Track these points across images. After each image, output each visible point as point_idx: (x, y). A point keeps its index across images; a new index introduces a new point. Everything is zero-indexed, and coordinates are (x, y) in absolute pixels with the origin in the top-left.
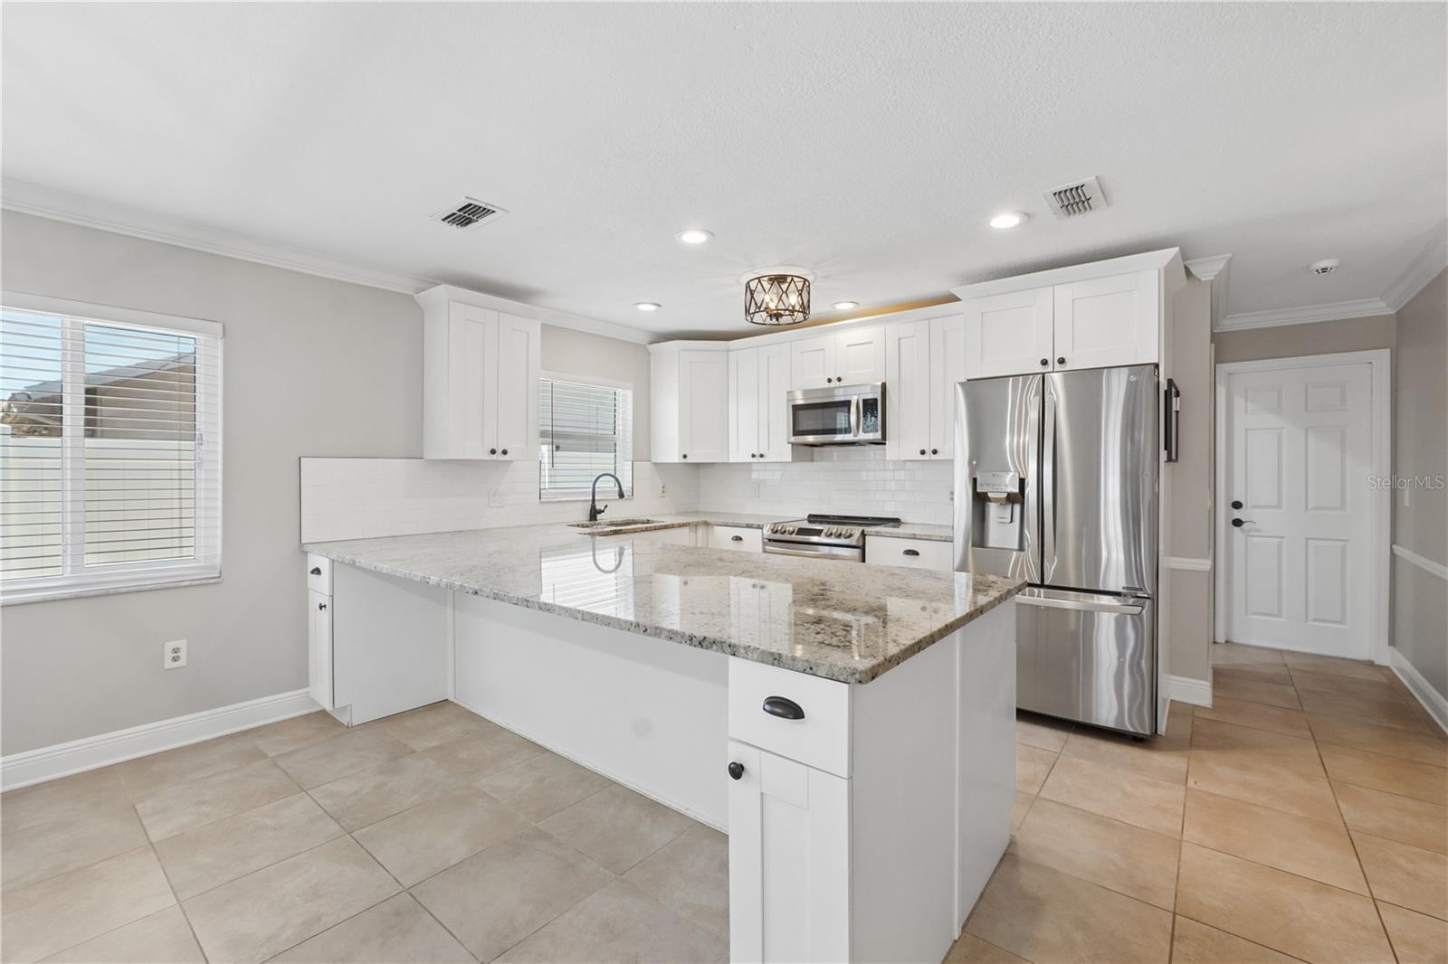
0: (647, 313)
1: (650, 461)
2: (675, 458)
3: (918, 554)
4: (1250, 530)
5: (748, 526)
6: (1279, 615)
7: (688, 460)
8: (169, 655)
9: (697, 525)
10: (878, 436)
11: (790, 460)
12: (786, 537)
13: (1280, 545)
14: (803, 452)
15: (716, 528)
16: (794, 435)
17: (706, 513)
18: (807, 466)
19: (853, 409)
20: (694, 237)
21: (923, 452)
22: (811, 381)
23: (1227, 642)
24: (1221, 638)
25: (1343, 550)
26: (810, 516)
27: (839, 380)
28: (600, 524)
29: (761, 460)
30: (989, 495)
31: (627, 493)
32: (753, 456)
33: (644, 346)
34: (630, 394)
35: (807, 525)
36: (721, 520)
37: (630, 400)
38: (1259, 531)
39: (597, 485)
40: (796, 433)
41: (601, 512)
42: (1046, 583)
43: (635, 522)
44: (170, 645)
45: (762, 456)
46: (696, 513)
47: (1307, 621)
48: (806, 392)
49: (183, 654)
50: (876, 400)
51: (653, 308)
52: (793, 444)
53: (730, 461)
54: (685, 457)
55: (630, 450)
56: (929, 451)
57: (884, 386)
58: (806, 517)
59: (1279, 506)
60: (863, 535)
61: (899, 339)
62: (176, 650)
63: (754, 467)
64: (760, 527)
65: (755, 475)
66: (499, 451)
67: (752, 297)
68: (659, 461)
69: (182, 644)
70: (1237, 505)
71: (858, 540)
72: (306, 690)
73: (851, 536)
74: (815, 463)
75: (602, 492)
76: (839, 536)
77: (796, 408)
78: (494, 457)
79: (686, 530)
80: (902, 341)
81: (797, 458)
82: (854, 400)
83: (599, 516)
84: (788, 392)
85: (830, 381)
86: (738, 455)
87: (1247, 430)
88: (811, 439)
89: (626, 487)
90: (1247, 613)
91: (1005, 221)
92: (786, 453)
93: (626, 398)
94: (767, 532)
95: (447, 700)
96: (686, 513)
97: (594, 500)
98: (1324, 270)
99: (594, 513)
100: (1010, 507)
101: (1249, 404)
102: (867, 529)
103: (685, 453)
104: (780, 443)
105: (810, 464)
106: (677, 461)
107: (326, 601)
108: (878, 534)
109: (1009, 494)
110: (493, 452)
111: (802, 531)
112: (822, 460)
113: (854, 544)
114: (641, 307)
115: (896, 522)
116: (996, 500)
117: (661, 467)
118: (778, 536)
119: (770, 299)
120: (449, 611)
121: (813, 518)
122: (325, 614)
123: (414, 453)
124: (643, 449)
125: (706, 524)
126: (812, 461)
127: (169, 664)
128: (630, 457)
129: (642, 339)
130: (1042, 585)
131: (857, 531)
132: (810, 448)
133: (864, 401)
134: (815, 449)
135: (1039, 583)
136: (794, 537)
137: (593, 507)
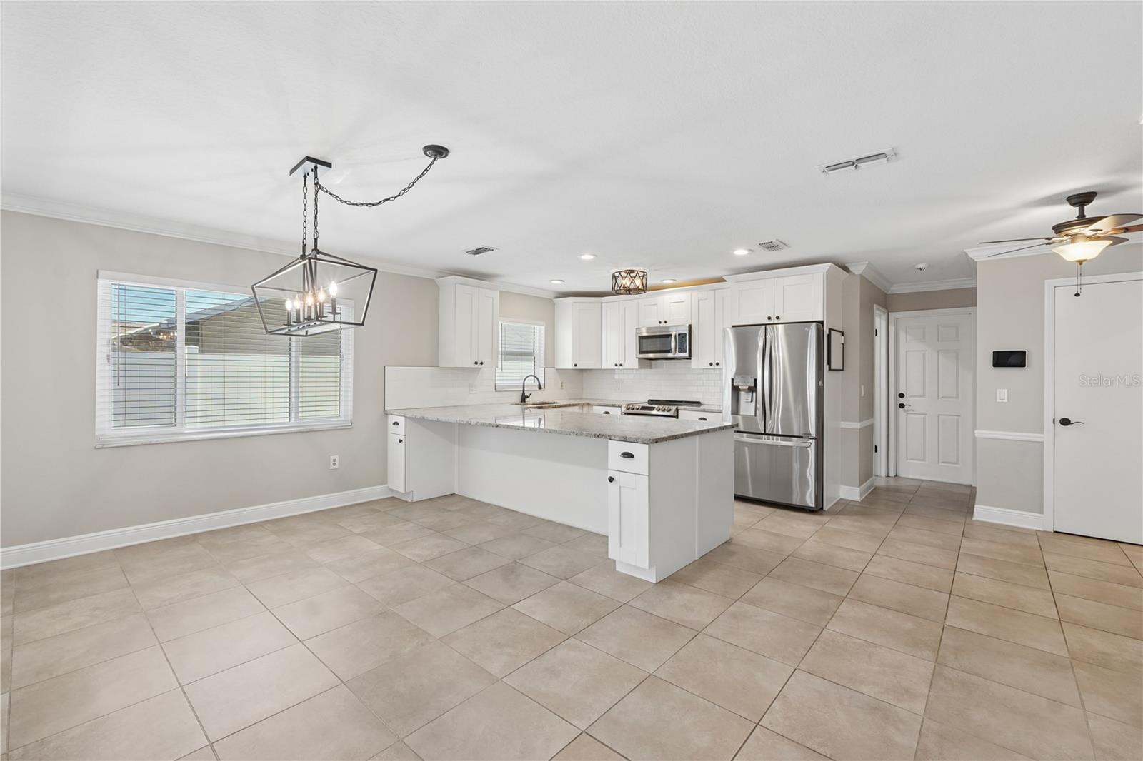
0: (558, 285)
1: (554, 367)
2: (570, 366)
3: (706, 420)
4: (910, 410)
5: (613, 406)
6: (923, 460)
7: (577, 367)
8: (332, 462)
9: (583, 405)
10: (686, 355)
11: (637, 367)
12: (635, 411)
13: (924, 418)
14: (645, 363)
15: (594, 407)
16: (640, 353)
17: (587, 399)
18: (649, 371)
19: (673, 339)
20: (587, 257)
21: (711, 364)
22: (649, 323)
23: (896, 476)
24: (892, 474)
25: (957, 420)
26: (649, 400)
27: (666, 322)
28: (527, 404)
29: (621, 367)
30: (740, 387)
31: (543, 387)
32: (616, 365)
33: (551, 299)
34: (543, 328)
35: (647, 405)
36: (596, 403)
37: (543, 332)
38: (913, 411)
39: (526, 381)
40: (641, 352)
41: (528, 397)
42: (767, 432)
43: (546, 403)
44: (333, 458)
45: (621, 365)
46: (581, 399)
47: (939, 463)
48: (648, 329)
49: (337, 462)
50: (685, 334)
51: (560, 282)
52: (639, 359)
53: (603, 368)
54: (576, 365)
55: (543, 361)
56: (714, 363)
57: (690, 327)
58: (647, 401)
59: (924, 396)
60: (677, 410)
61: (699, 301)
62: (335, 460)
63: (617, 372)
64: (620, 406)
65: (616, 377)
66: (479, 363)
67: (616, 282)
68: (560, 368)
69: (337, 457)
70: (902, 396)
71: (674, 413)
72: (386, 485)
73: (670, 410)
74: (652, 370)
75: (528, 386)
76: (664, 410)
77: (641, 338)
78: (476, 366)
79: (577, 407)
80: (700, 302)
81: (641, 366)
82: (673, 334)
83: (527, 400)
84: (637, 329)
85: (660, 322)
86: (607, 364)
87: (907, 352)
88: (651, 356)
89: (542, 382)
90: (907, 459)
91: (741, 252)
92: (635, 364)
93: (540, 330)
94: (624, 409)
95: (454, 494)
96: (575, 399)
97: (524, 390)
98: (921, 269)
99: (524, 398)
100: (751, 394)
101: (908, 336)
102: (679, 407)
103: (575, 363)
104: (631, 358)
105: (649, 370)
106: (571, 368)
107: (402, 438)
108: (685, 410)
109: (749, 387)
110: (476, 363)
111: (643, 408)
112: (656, 368)
113: (672, 414)
114: (553, 282)
115: (698, 403)
116: (744, 390)
117: (561, 372)
118: (630, 411)
119: (626, 282)
120: (457, 447)
121: (651, 402)
122: (402, 445)
123: (435, 364)
124: (551, 361)
125: (588, 405)
126: (651, 368)
127: (332, 467)
128: (543, 365)
129: (551, 296)
130: (765, 434)
131: (674, 408)
132: (648, 361)
133: (679, 335)
134: (652, 361)
135: (763, 432)
136: (639, 411)
137: (523, 394)
